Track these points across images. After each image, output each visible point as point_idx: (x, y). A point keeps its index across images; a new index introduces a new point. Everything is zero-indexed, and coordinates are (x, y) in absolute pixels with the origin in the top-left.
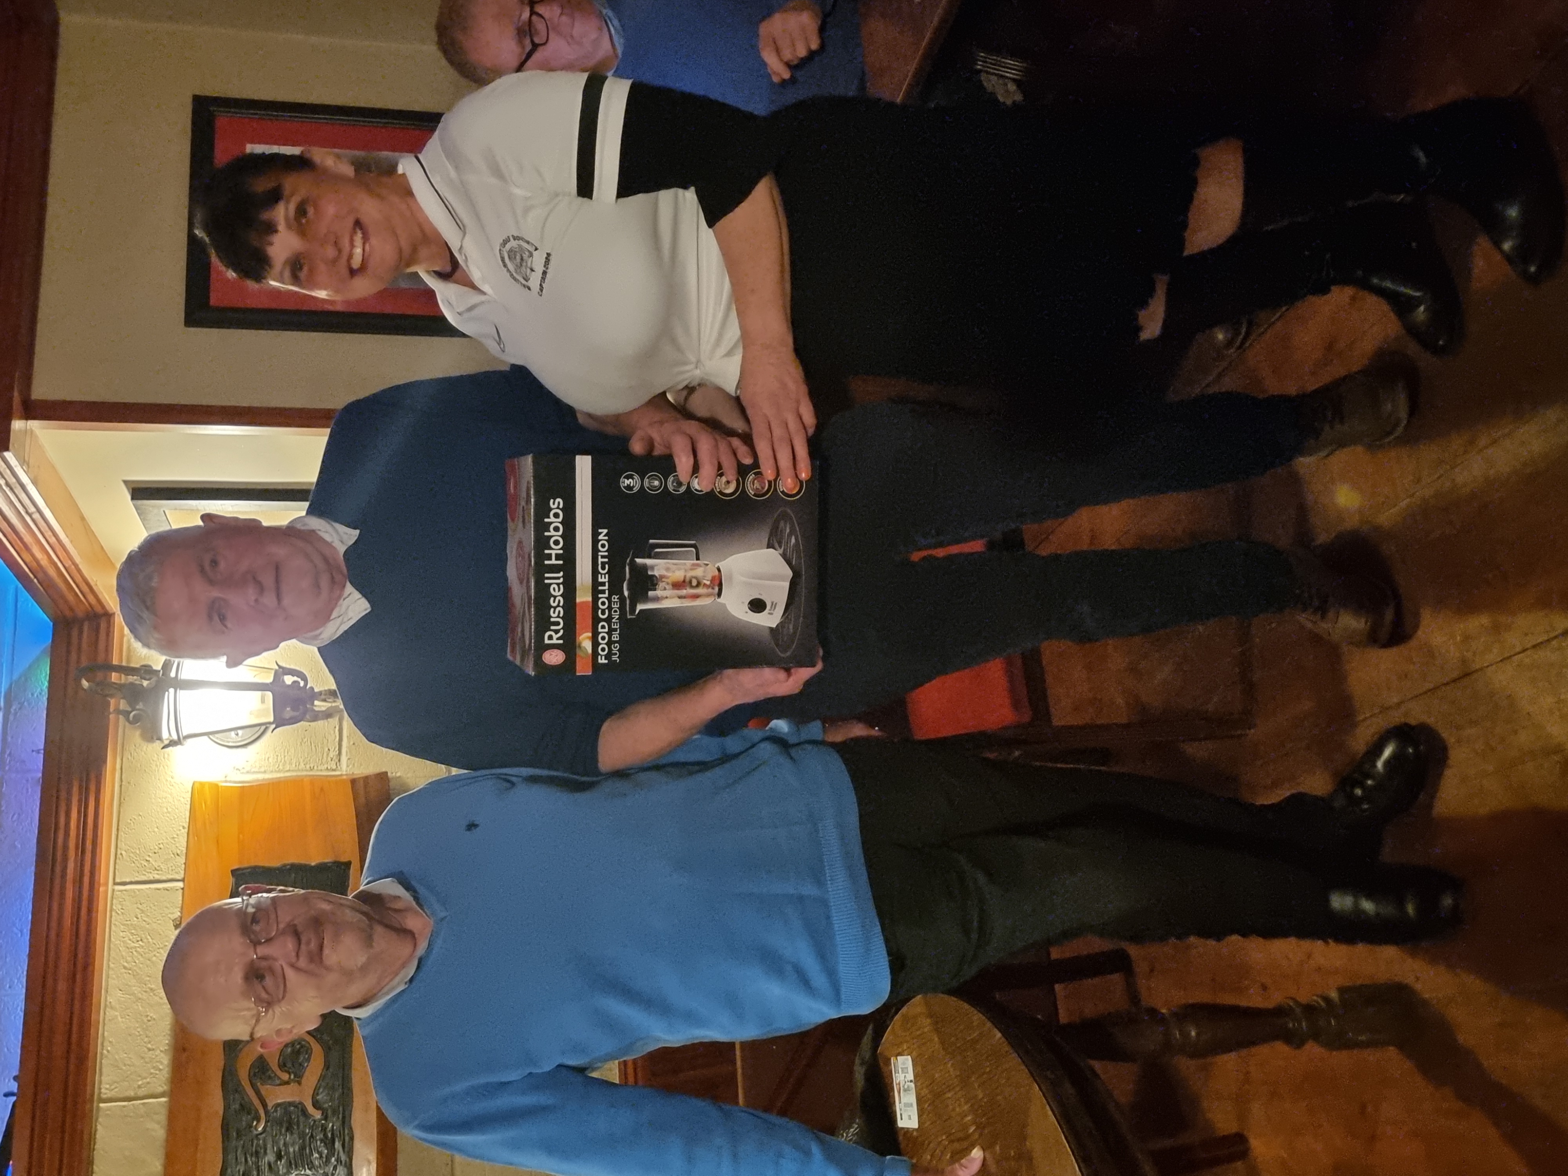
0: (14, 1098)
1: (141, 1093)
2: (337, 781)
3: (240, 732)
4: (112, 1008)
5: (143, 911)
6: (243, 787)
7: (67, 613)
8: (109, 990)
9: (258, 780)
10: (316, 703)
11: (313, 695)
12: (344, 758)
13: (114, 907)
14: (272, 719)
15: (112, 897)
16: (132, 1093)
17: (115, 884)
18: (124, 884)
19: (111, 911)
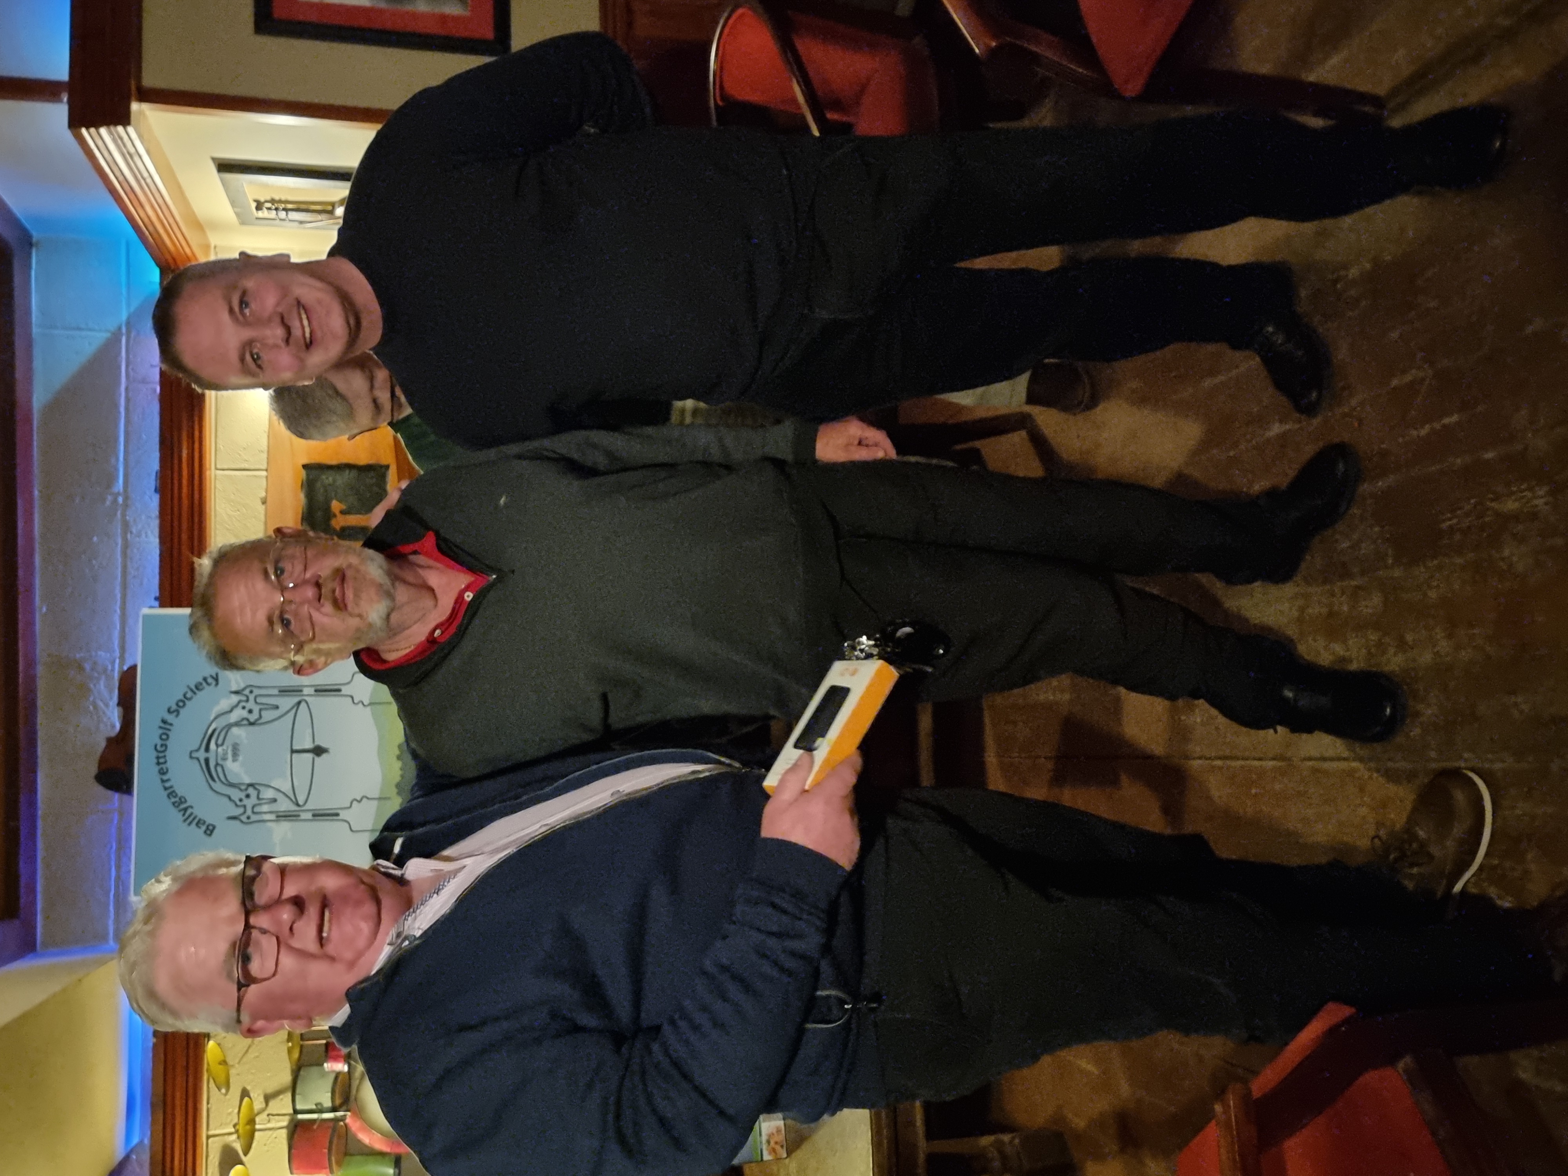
5: (237, 490)
7: (172, 264)
13: (217, 486)
15: (215, 479)
17: (217, 469)
18: (223, 470)
19: (215, 488)
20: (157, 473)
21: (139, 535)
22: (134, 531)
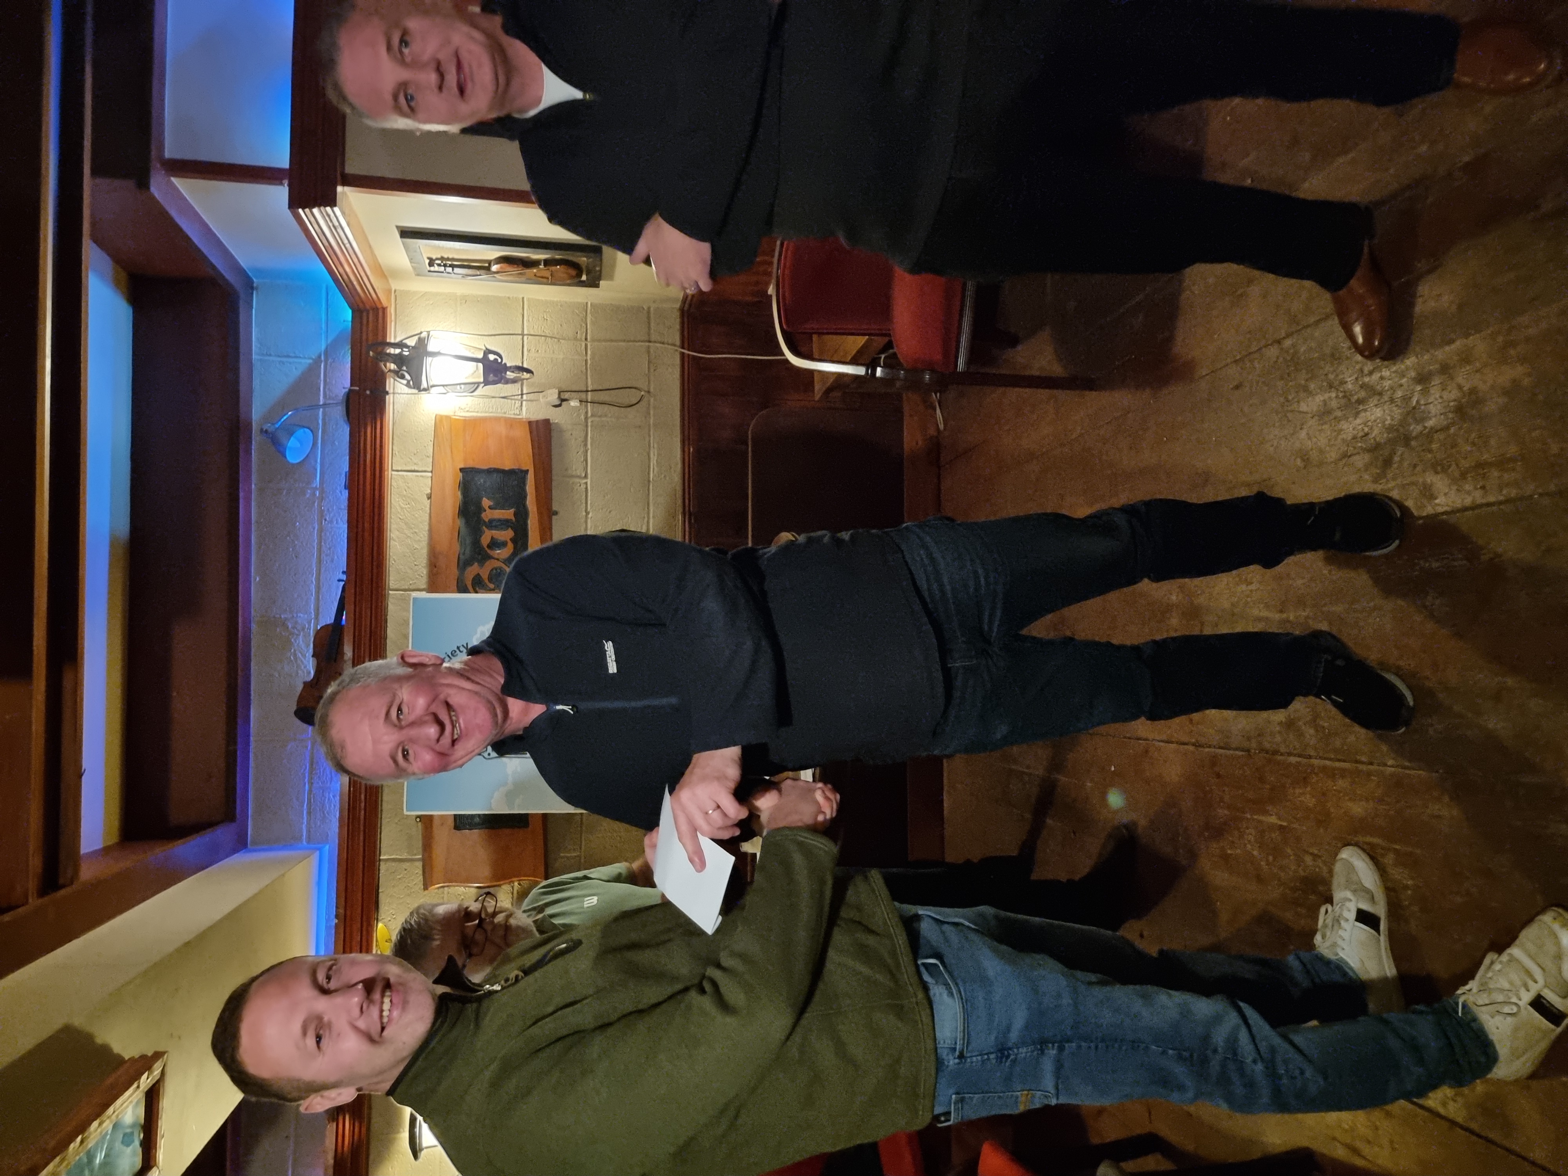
0: (342, 583)
1: (411, 587)
2: (520, 421)
3: (463, 386)
4: (394, 540)
5: (408, 487)
6: (465, 420)
7: (361, 305)
8: (392, 529)
9: (473, 417)
10: (508, 373)
11: (506, 368)
12: (524, 409)
13: (393, 484)
14: (482, 380)
15: (392, 478)
16: (407, 587)
17: (393, 470)
18: (398, 471)
19: (391, 486)
20: (346, 473)
21: (331, 522)
22: (328, 519)
